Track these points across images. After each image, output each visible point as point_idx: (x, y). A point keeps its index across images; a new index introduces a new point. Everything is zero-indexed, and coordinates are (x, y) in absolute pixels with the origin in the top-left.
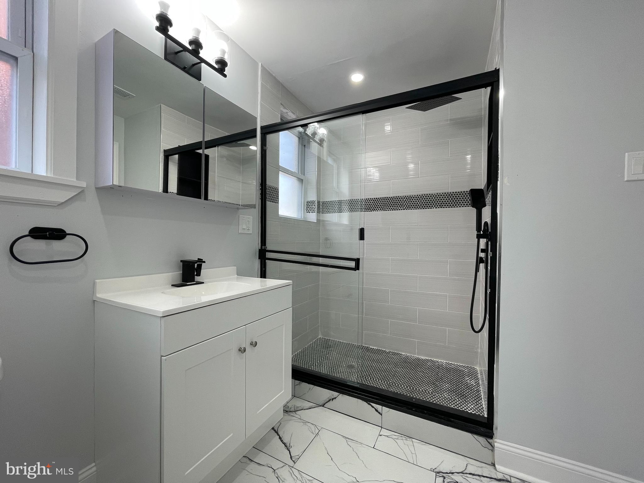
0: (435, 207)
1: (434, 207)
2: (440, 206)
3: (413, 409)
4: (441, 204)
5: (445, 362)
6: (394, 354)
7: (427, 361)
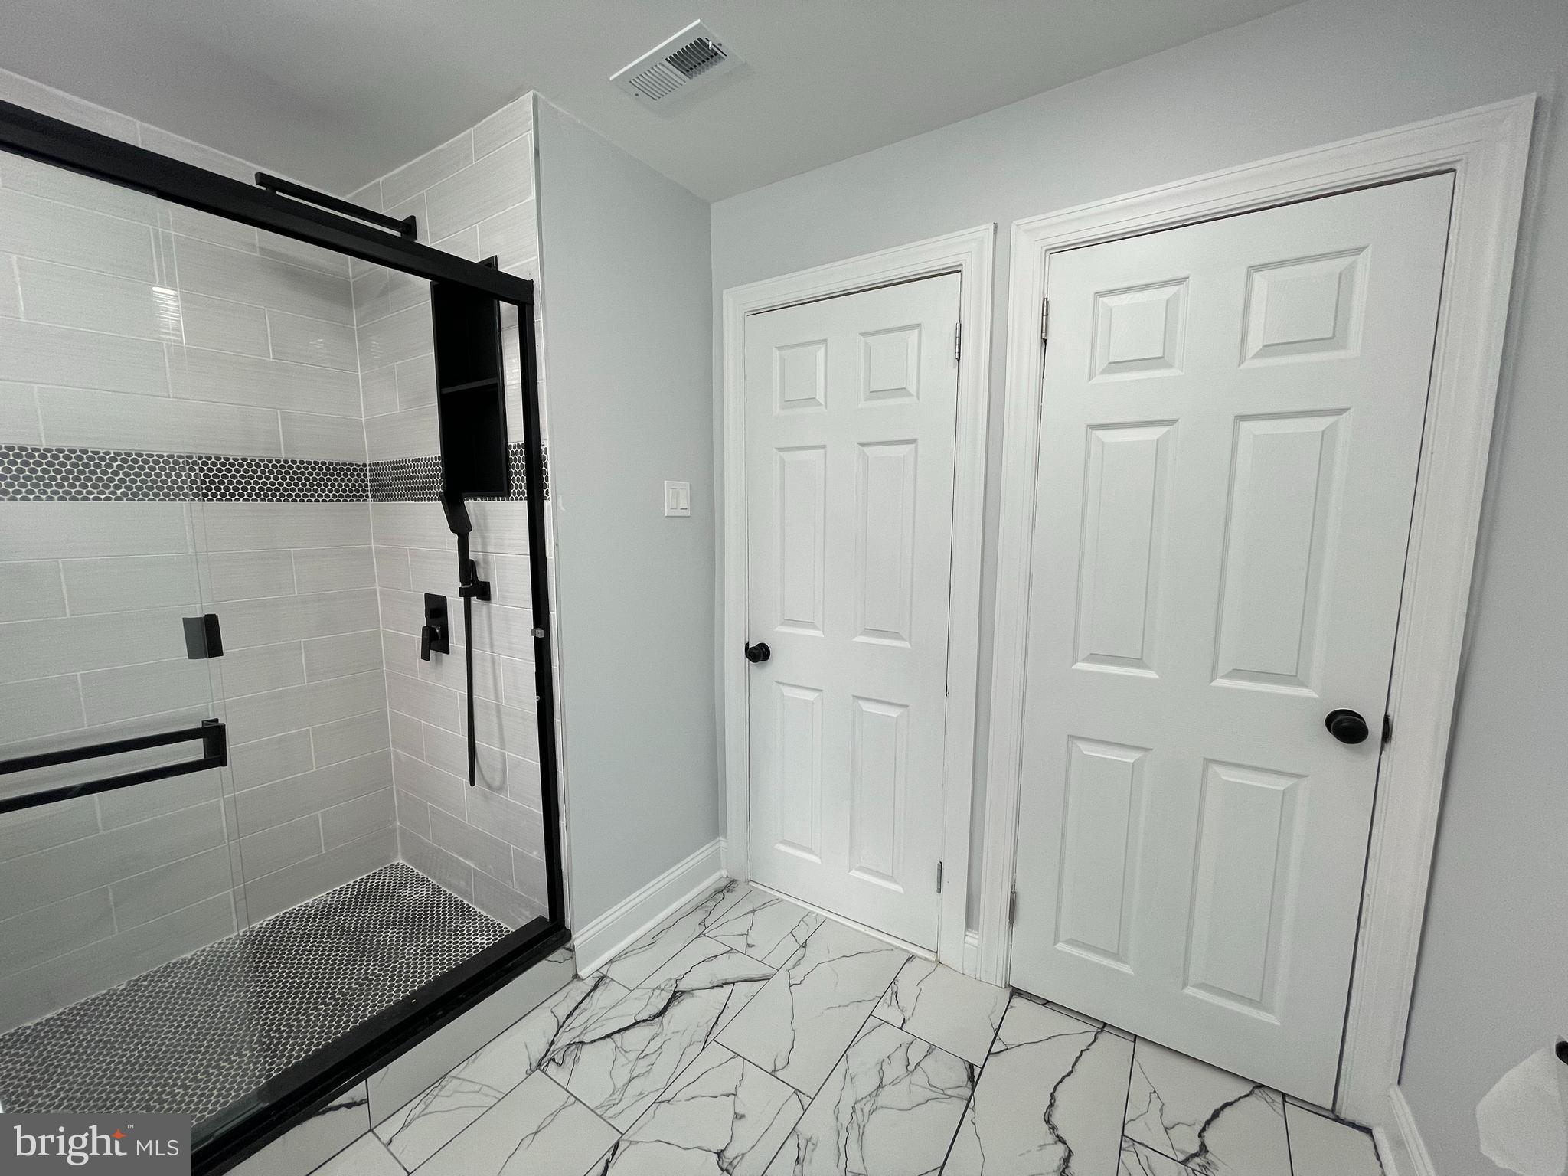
0: (242, 499)
1: (237, 497)
2: (258, 495)
3: (439, 1014)
4: (261, 489)
5: (325, 894)
6: (166, 972)
7: (282, 921)
